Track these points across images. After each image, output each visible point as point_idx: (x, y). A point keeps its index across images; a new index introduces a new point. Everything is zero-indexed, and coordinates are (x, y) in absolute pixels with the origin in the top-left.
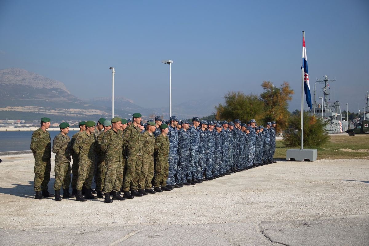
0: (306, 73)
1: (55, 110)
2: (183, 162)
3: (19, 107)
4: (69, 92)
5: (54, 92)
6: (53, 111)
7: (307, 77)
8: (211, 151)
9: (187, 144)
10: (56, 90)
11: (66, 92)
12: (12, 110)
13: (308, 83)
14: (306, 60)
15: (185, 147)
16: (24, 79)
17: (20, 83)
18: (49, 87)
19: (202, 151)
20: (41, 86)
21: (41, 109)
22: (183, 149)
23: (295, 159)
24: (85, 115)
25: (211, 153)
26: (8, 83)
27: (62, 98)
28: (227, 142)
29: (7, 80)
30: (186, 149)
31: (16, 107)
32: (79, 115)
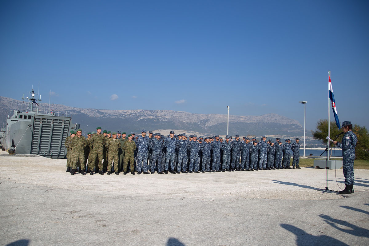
0: (333, 102)
1: (293, 137)
2: (154, 159)
3: (273, 135)
4: (301, 126)
5: (292, 126)
6: (292, 137)
7: (334, 105)
8: (193, 154)
9: (157, 147)
10: (294, 125)
11: (300, 126)
12: (269, 137)
13: (335, 109)
14: (332, 92)
15: (156, 150)
16: (276, 120)
17: (274, 122)
18: (290, 123)
19: (181, 153)
20: (285, 123)
21: (285, 136)
22: (154, 151)
23: (319, 167)
24: (311, 140)
25: (193, 155)
26: (267, 122)
27: (297, 130)
28: (217, 149)
29: (267, 120)
30: (156, 151)
31: (271, 135)
32: (307, 140)
